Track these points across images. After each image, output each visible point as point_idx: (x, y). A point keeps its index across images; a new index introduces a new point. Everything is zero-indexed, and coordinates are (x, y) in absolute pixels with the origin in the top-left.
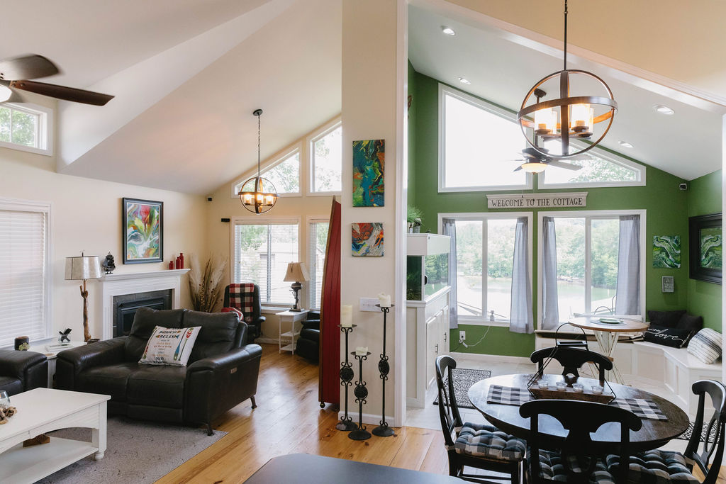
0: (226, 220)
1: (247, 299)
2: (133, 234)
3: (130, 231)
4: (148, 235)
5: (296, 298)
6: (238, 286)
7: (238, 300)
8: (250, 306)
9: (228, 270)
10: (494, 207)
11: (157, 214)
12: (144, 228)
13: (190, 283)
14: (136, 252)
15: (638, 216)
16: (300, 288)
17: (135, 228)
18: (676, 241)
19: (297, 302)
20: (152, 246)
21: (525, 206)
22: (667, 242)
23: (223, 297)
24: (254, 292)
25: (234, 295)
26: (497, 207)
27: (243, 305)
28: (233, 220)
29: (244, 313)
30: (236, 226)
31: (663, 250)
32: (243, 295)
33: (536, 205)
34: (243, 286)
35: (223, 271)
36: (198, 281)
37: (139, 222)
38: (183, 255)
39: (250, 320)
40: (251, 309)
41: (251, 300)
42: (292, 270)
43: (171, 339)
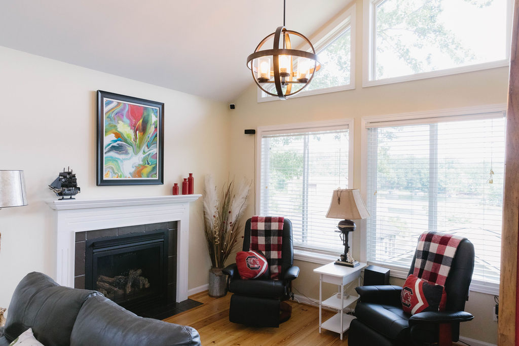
0: (251, 132)
1: (274, 240)
2: (115, 144)
3: (108, 139)
4: (140, 147)
5: (346, 244)
6: (261, 220)
7: (261, 240)
8: (278, 250)
9: (252, 198)
11: (154, 119)
12: (133, 136)
13: (204, 213)
14: (119, 169)
16: (352, 229)
17: (119, 136)
19: (347, 250)
20: (146, 162)
23: (242, 233)
24: (285, 231)
25: (256, 233)
27: (268, 248)
30: (263, 139)
32: (268, 233)
34: (268, 220)
35: (247, 198)
36: (213, 210)
37: (125, 128)
38: (193, 176)
39: (276, 271)
40: (278, 254)
41: (279, 241)
42: (339, 199)
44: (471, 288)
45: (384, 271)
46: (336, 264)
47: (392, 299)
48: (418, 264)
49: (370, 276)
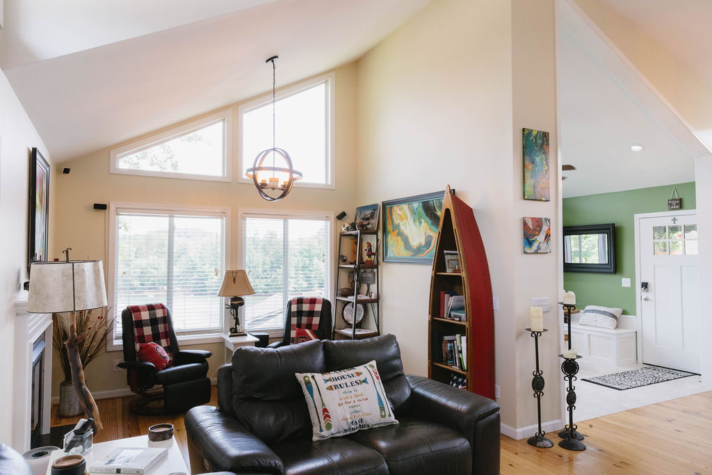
0: (100, 207)
1: (161, 328)
5: (237, 318)
6: (144, 309)
8: (166, 338)
16: (241, 304)
19: (237, 323)
24: (167, 317)
25: (140, 324)
27: (156, 337)
28: (112, 207)
32: (154, 322)
40: (167, 342)
41: (165, 328)
42: (234, 279)
43: (357, 387)
45: (264, 334)
46: (231, 336)
48: (294, 321)
49: (262, 339)
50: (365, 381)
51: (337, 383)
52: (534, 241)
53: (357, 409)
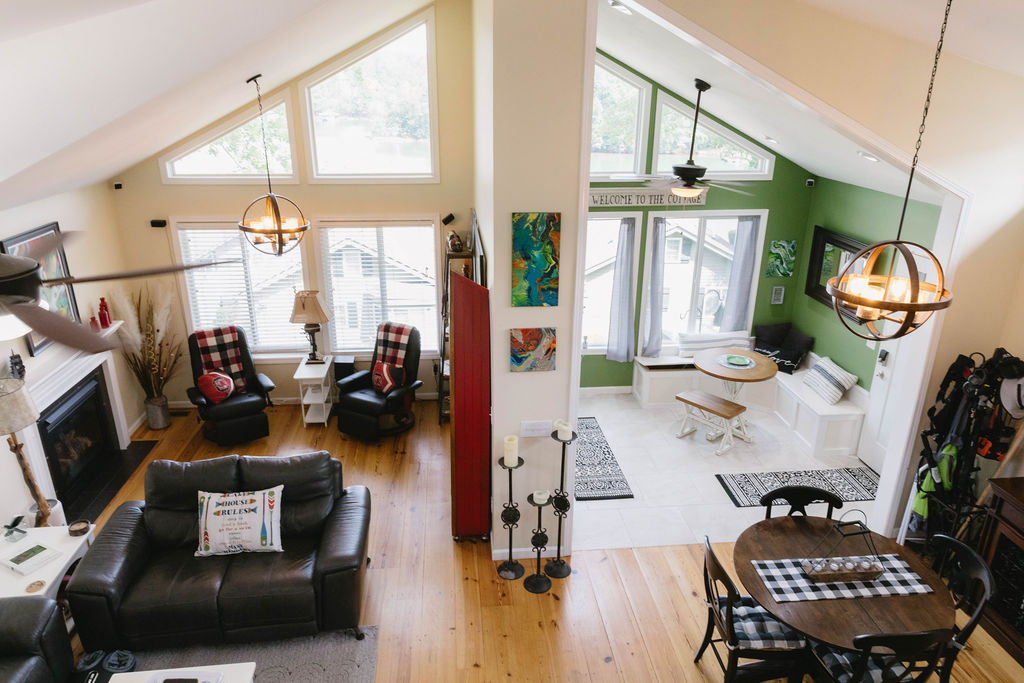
0: (159, 224)
1: (231, 353)
5: (313, 344)
6: (209, 334)
7: (216, 357)
8: (238, 362)
9: (180, 308)
10: (596, 205)
15: (759, 217)
16: (318, 330)
18: (793, 247)
19: (315, 349)
20: (60, 305)
21: (634, 204)
22: (784, 247)
23: (187, 356)
24: (240, 340)
25: (207, 350)
26: (598, 205)
27: (226, 363)
28: (172, 222)
29: (231, 375)
30: (180, 232)
31: (778, 257)
32: (222, 347)
33: (647, 204)
34: (218, 333)
36: (135, 337)
38: (106, 300)
39: (242, 384)
40: (239, 366)
41: (236, 352)
42: (303, 304)
43: (244, 515)
44: (421, 358)
45: (350, 360)
46: (307, 363)
47: (364, 384)
48: (381, 350)
49: (340, 370)
50: (254, 510)
51: (227, 508)
52: (526, 358)
53: (237, 536)
